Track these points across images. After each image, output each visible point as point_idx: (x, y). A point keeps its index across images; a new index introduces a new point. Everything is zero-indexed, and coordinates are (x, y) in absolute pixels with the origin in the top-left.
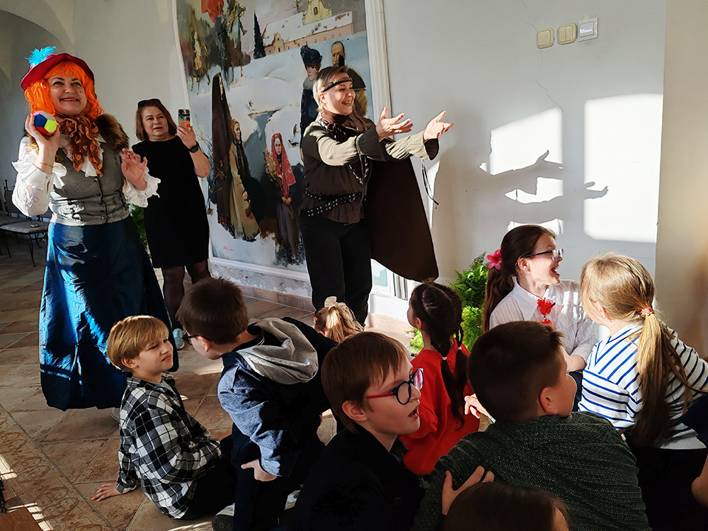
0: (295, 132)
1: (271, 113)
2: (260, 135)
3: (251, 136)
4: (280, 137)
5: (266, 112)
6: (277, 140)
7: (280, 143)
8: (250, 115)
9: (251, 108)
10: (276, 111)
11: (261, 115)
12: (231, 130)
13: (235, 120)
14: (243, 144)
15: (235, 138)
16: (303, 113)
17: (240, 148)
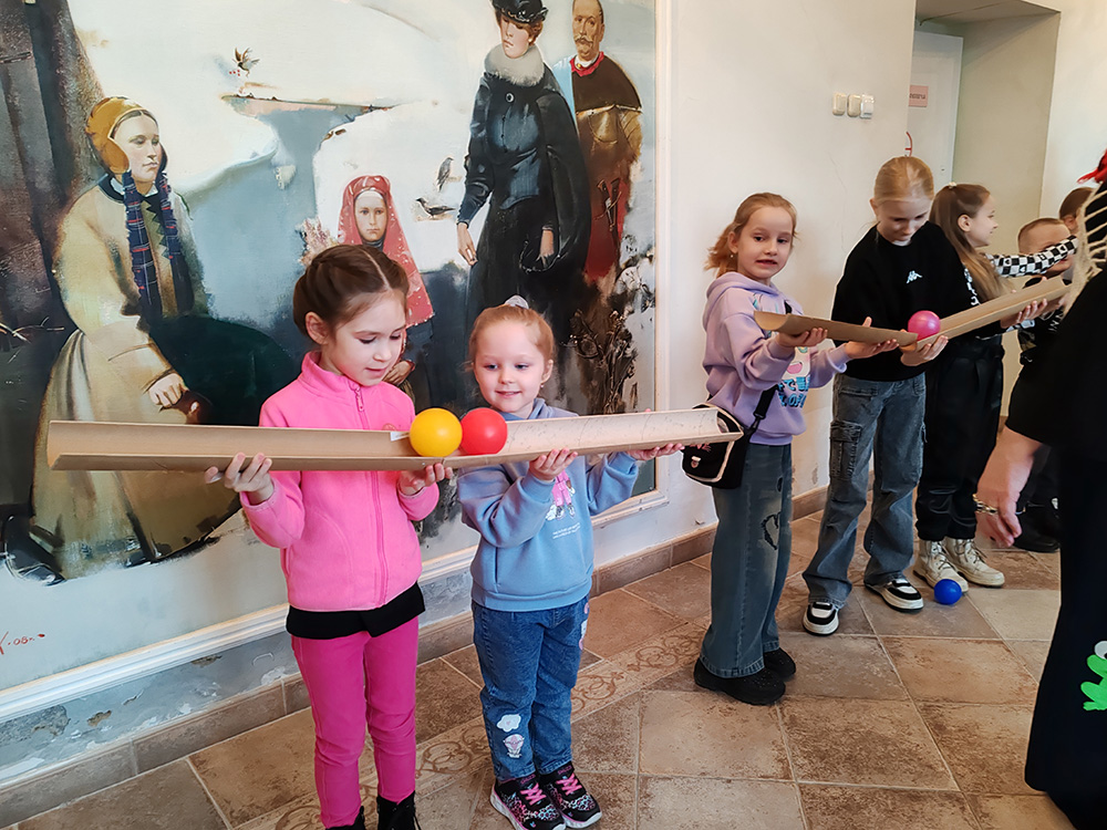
0: (443, 176)
1: (350, 113)
2: (285, 173)
3: (233, 175)
4: (383, 187)
5: (323, 103)
6: (371, 198)
7: (380, 205)
8: (237, 100)
10: (371, 109)
11: (296, 107)
12: (90, 136)
13: (126, 103)
14: (172, 197)
15: (119, 171)
16: (477, 130)
17: (149, 215)
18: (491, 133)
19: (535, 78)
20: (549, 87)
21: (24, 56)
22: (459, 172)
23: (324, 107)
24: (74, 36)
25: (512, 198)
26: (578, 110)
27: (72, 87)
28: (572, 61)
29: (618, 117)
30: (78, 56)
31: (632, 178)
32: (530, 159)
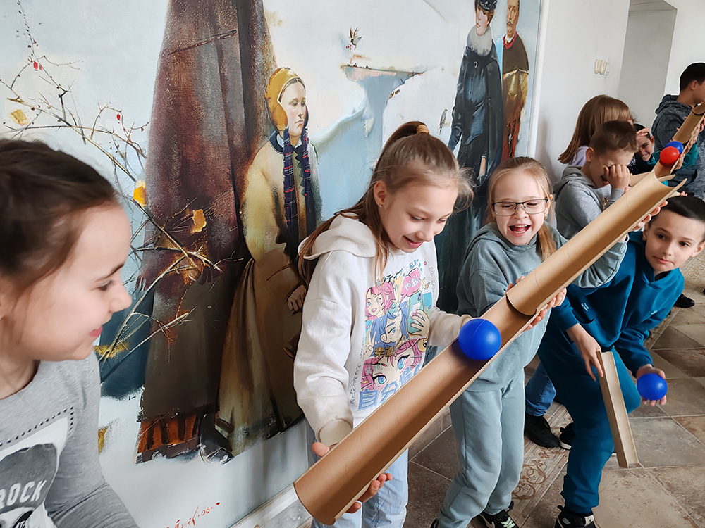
1: (403, 77)
2: (368, 124)
3: (343, 127)
5: (391, 70)
8: (349, 68)
9: (355, 50)
10: (414, 74)
11: (377, 74)
12: (267, 100)
13: (290, 72)
14: (309, 147)
15: (282, 128)
16: (460, 88)
17: (296, 162)
18: (466, 91)
19: (487, 50)
20: (492, 57)
21: (232, 33)
22: (449, 119)
23: (391, 73)
24: (263, 17)
25: (471, 137)
26: (504, 74)
27: (259, 59)
28: (504, 38)
29: (519, 77)
30: (265, 34)
31: (521, 119)
32: (481, 108)
